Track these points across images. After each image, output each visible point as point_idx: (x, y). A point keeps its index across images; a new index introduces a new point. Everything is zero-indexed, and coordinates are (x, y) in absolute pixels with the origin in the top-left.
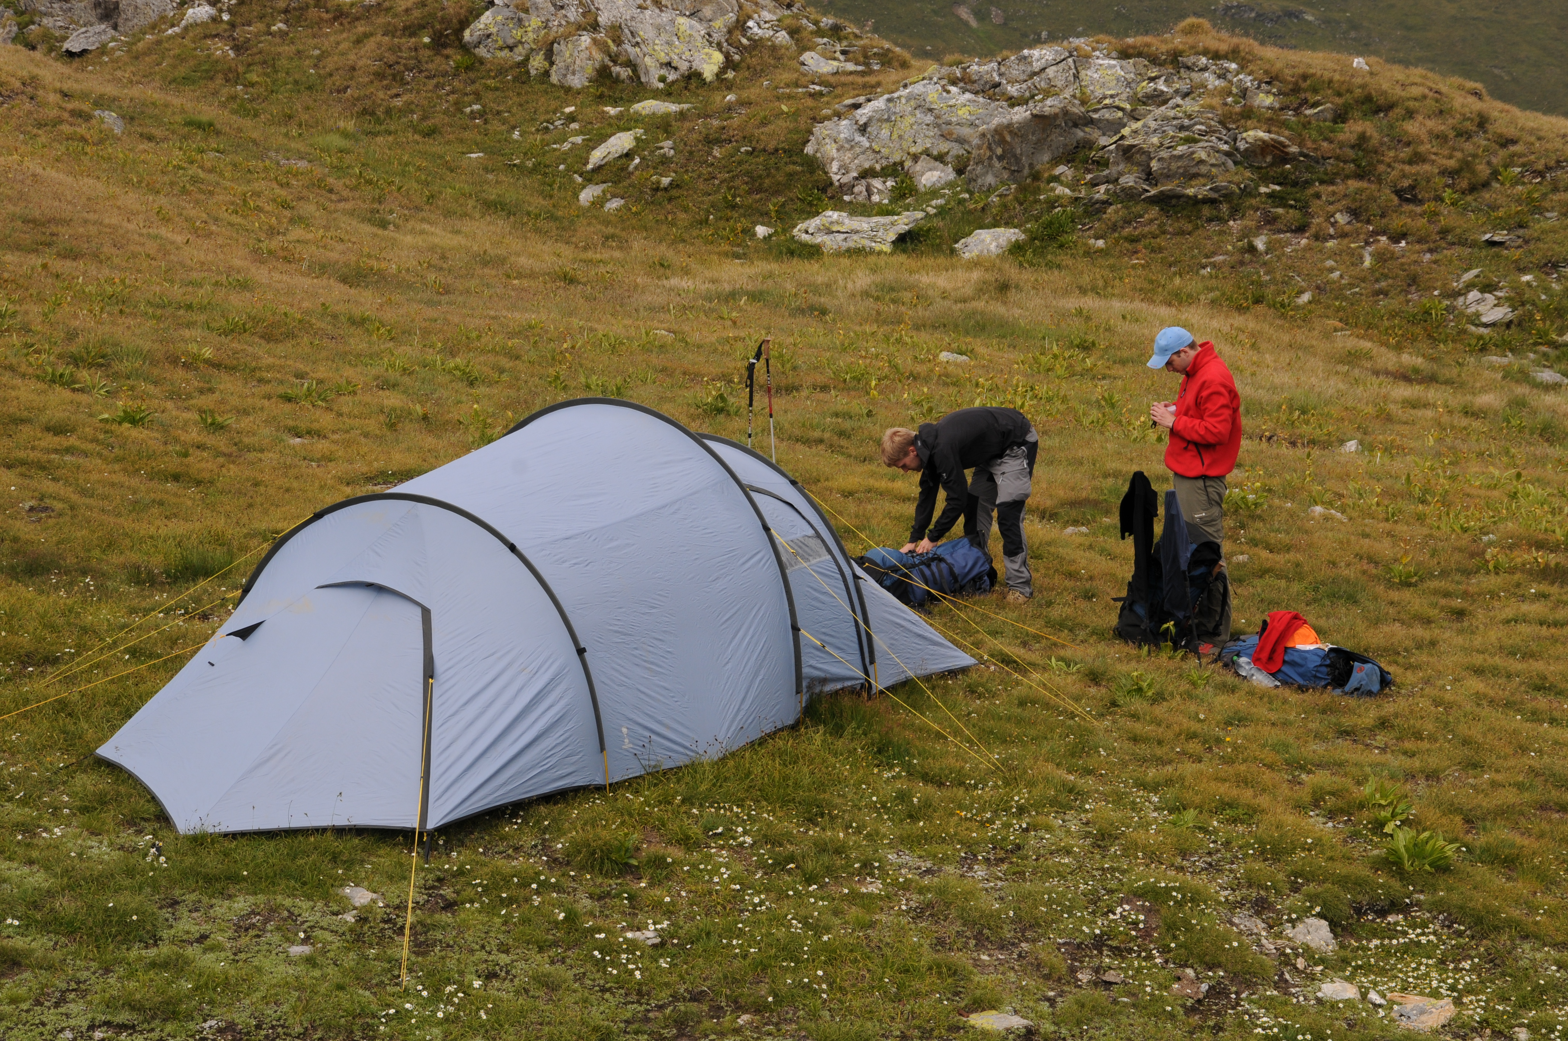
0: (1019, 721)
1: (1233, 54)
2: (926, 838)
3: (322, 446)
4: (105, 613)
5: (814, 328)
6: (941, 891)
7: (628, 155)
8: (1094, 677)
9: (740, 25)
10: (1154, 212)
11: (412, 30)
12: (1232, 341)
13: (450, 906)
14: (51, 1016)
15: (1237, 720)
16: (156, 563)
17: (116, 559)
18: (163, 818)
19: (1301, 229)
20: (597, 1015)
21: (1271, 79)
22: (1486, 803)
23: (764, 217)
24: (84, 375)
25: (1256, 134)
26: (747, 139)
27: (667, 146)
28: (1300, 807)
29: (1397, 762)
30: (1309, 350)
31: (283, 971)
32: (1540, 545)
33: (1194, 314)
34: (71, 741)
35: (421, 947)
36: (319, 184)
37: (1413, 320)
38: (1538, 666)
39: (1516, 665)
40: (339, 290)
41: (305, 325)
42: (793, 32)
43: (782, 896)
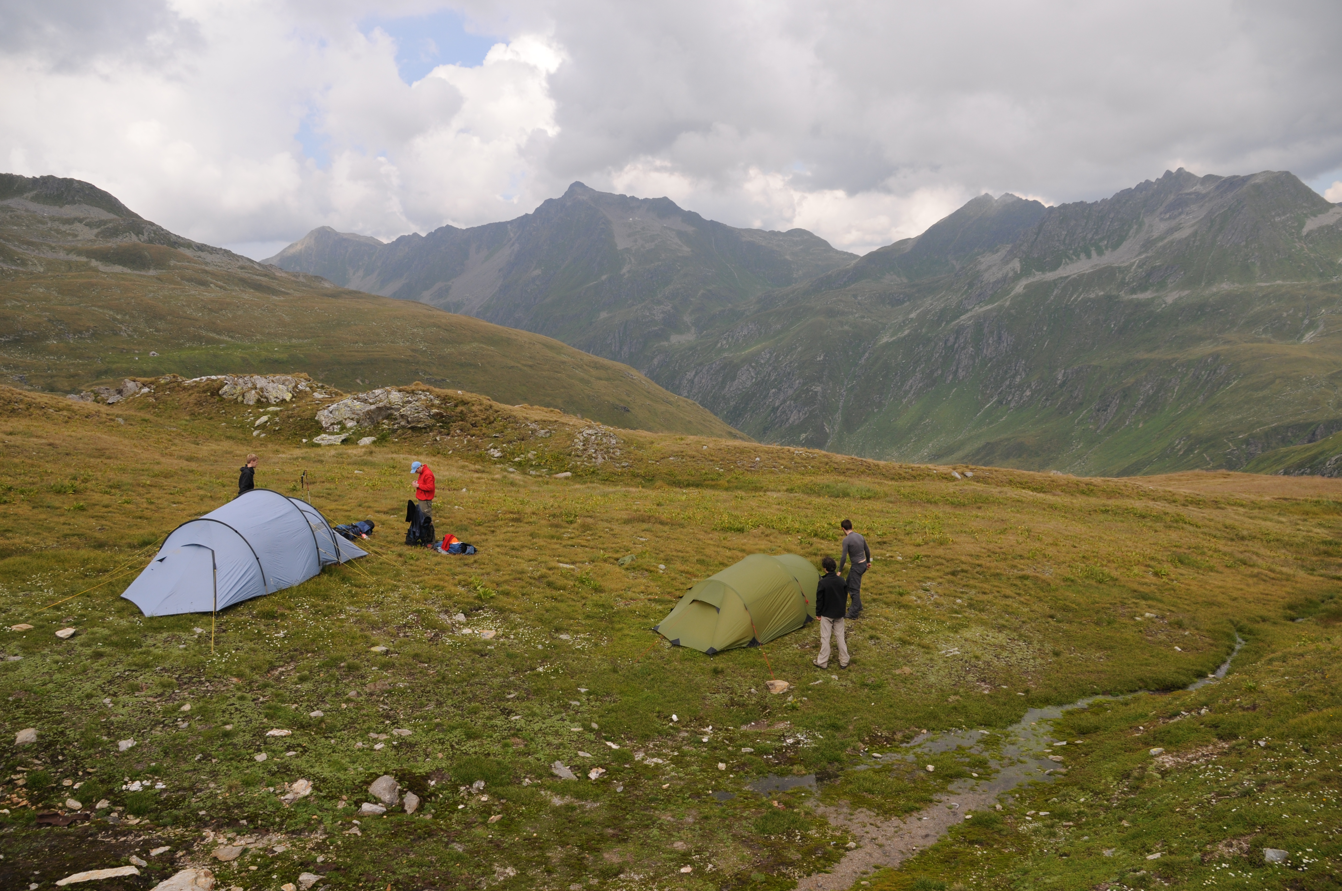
0: (380, 569)
1: (428, 390)
2: (357, 602)
3: (182, 506)
4: (121, 557)
5: (320, 466)
6: (361, 616)
7: (266, 422)
8: (400, 555)
9: (296, 386)
10: (410, 431)
11: (205, 392)
12: (432, 464)
13: (224, 631)
14: (113, 669)
15: (438, 564)
16: (136, 542)
17: (124, 541)
18: (141, 613)
19: (448, 435)
20: (268, 657)
21: (438, 396)
22: (501, 580)
23: (305, 437)
24: (113, 491)
25: (435, 411)
26: (299, 416)
27: (277, 419)
28: (455, 585)
29: (479, 571)
30: (452, 465)
31: (178, 652)
32: (512, 513)
33: (422, 458)
34: (113, 593)
35: (217, 643)
36: (179, 434)
37: (478, 457)
38: (512, 543)
39: (507, 544)
40: (186, 463)
41: (176, 473)
42: (311, 388)
43: (318, 621)
